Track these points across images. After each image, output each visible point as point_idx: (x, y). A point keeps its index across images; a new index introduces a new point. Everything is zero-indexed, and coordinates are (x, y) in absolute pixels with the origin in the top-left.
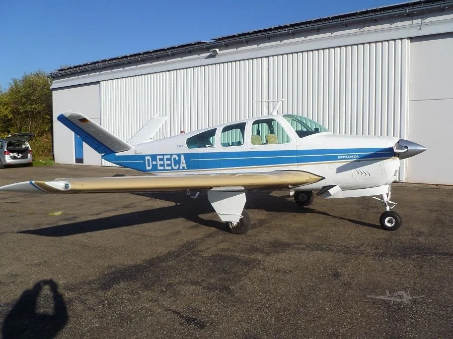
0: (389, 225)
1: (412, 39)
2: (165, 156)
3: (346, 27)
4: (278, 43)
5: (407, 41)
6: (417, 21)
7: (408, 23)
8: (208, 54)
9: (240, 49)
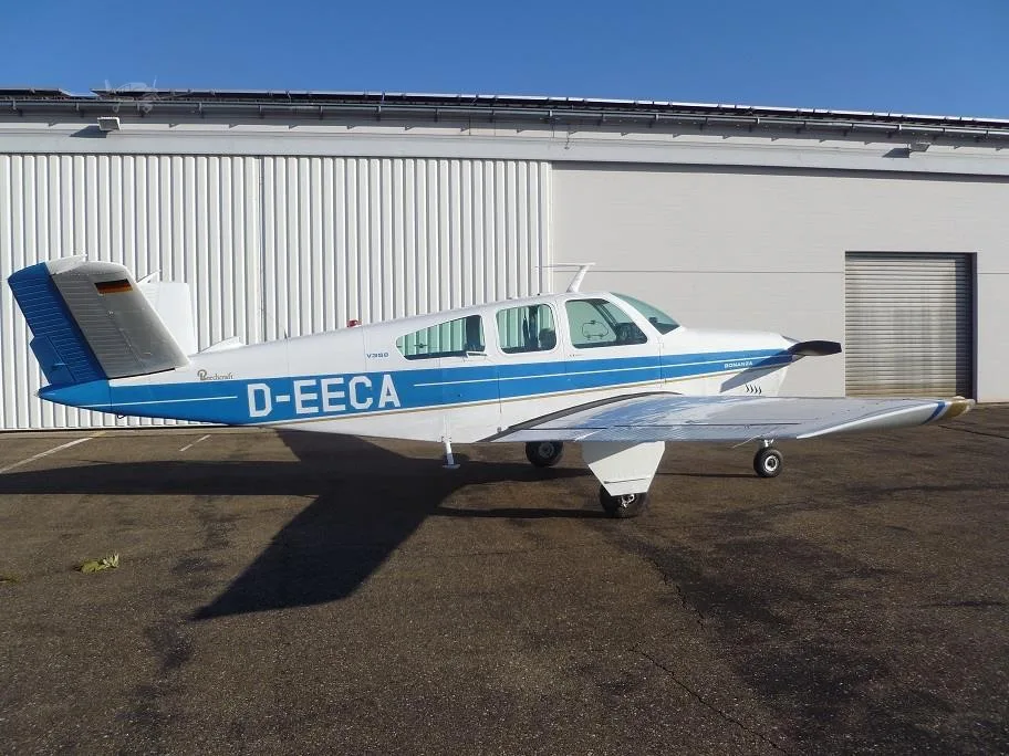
0: (769, 469)
1: (557, 164)
2: (323, 380)
3: (436, 121)
4: (285, 128)
5: (548, 166)
6: (561, 134)
7: (547, 134)
8: (82, 126)
9: (180, 127)
